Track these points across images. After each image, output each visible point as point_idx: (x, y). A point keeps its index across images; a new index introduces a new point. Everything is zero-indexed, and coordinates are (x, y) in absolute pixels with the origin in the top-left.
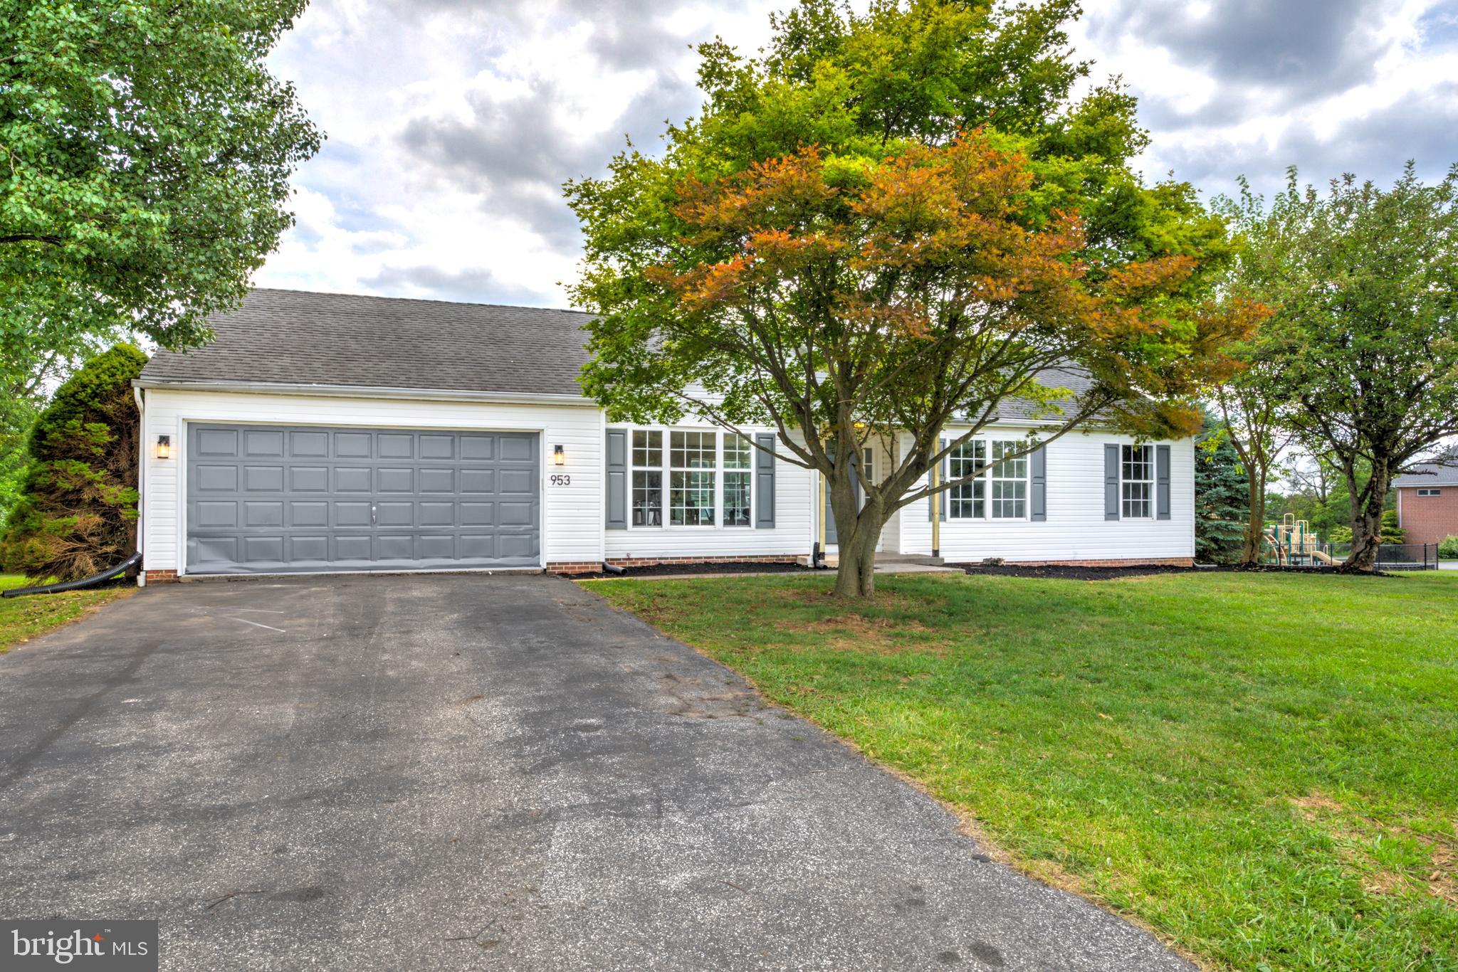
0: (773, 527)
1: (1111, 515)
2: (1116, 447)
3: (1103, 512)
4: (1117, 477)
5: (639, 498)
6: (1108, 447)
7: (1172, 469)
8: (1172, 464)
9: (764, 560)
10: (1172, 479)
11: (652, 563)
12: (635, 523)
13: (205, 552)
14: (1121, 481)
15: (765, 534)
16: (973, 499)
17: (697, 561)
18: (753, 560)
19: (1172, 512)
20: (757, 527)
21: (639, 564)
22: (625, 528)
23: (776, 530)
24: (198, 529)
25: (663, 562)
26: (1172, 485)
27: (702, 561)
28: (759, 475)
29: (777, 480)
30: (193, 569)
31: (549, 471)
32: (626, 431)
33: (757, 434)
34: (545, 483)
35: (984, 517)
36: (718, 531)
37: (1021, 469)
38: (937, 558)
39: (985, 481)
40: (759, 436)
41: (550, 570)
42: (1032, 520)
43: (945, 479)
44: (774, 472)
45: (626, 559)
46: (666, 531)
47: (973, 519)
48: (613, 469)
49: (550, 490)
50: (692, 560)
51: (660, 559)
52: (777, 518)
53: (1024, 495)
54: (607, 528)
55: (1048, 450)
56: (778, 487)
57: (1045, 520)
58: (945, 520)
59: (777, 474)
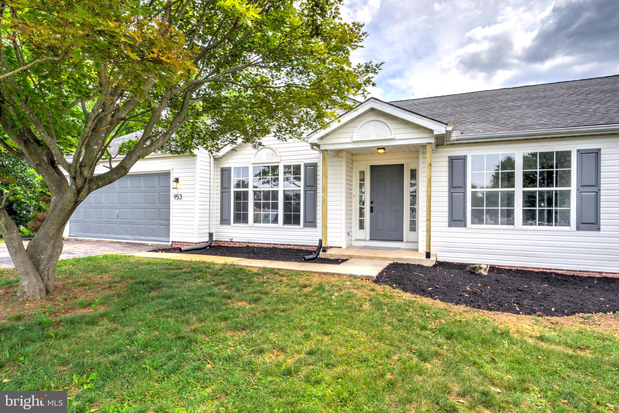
0: (315, 227)
5: (237, 207)
12: (235, 221)
13: (74, 228)
15: (309, 231)
16: (500, 208)
17: (269, 246)
18: (303, 248)
20: (304, 226)
21: (237, 245)
22: (229, 224)
23: (318, 229)
25: (250, 245)
27: (271, 246)
28: (305, 191)
29: (318, 195)
30: (71, 235)
31: (173, 192)
32: (230, 168)
33: (305, 164)
34: (172, 198)
35: (513, 224)
36: (280, 228)
37: (565, 179)
38: (428, 260)
39: (514, 191)
40: (306, 165)
41: (174, 246)
42: (578, 229)
43: (466, 190)
44: (316, 189)
45: (231, 242)
46: (250, 226)
47: (499, 226)
48: (224, 190)
49: (173, 202)
50: (266, 245)
51: (248, 243)
52: (318, 221)
53: (567, 204)
54: (221, 224)
55: (603, 157)
56: (318, 199)
57: (598, 229)
58: (465, 226)
59: (318, 190)
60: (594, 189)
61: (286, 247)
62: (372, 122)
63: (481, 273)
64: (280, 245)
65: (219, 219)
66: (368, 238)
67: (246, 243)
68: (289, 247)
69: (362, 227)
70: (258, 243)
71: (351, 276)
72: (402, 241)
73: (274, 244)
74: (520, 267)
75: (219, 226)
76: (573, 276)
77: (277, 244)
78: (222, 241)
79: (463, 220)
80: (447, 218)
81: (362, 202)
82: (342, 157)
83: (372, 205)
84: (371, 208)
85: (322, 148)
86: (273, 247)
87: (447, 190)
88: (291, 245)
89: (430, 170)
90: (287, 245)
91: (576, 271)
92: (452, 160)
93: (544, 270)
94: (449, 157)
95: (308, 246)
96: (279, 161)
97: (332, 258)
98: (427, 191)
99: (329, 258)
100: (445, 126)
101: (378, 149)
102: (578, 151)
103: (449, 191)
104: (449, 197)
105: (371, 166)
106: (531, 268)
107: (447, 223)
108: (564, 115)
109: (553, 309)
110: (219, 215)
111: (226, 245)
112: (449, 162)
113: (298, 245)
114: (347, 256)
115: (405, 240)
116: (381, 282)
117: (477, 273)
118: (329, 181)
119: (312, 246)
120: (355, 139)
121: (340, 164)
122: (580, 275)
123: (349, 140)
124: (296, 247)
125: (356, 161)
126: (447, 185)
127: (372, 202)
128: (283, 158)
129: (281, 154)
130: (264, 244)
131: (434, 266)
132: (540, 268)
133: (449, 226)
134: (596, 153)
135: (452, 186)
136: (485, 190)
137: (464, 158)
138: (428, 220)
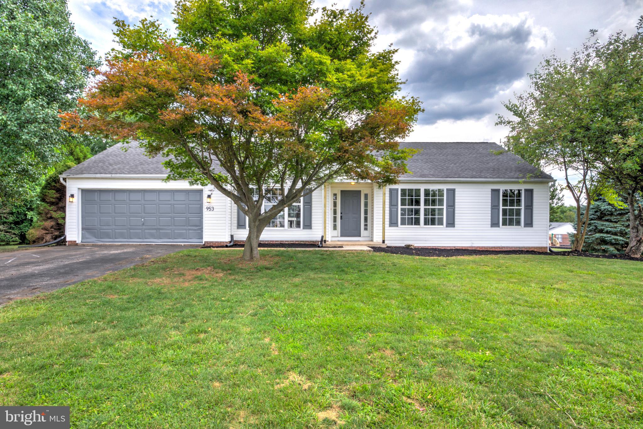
0: (311, 228)
1: (494, 224)
2: (498, 191)
3: (490, 223)
4: (499, 206)
6: (493, 190)
7: (534, 201)
8: (534, 198)
9: (307, 243)
10: (534, 207)
13: (87, 235)
14: (501, 207)
15: (308, 231)
16: (413, 216)
17: (277, 242)
18: (302, 243)
19: (534, 223)
23: (314, 230)
24: (85, 227)
26: (534, 209)
28: (304, 206)
29: (313, 208)
30: (84, 241)
31: (205, 205)
34: (205, 210)
35: (420, 225)
36: (286, 230)
37: (441, 202)
38: (384, 244)
39: (420, 208)
41: (206, 245)
42: (447, 227)
43: (398, 207)
47: (414, 226)
49: (206, 213)
50: (274, 242)
52: (313, 225)
53: (442, 214)
54: (238, 228)
55: (456, 193)
56: (313, 211)
57: (454, 227)
58: (398, 226)
59: (313, 205)
60: (453, 208)
61: (290, 242)
63: (412, 248)
65: (236, 225)
66: (339, 235)
69: (335, 228)
72: (360, 236)
73: (280, 241)
74: (423, 246)
75: (236, 230)
77: (283, 241)
78: (238, 241)
79: (396, 222)
80: (389, 222)
81: (335, 212)
83: (342, 215)
84: (341, 217)
89: (385, 196)
92: (391, 190)
95: (305, 241)
98: (383, 208)
102: (447, 189)
103: (390, 207)
104: (389, 210)
105: (342, 191)
106: (427, 247)
110: (236, 222)
112: (390, 192)
113: (298, 241)
114: (340, 244)
115: (362, 236)
119: (309, 241)
126: (389, 204)
127: (341, 213)
131: (387, 247)
132: (431, 247)
133: (390, 226)
134: (454, 191)
135: (391, 205)
136: (407, 207)
137: (397, 190)
138: (384, 223)
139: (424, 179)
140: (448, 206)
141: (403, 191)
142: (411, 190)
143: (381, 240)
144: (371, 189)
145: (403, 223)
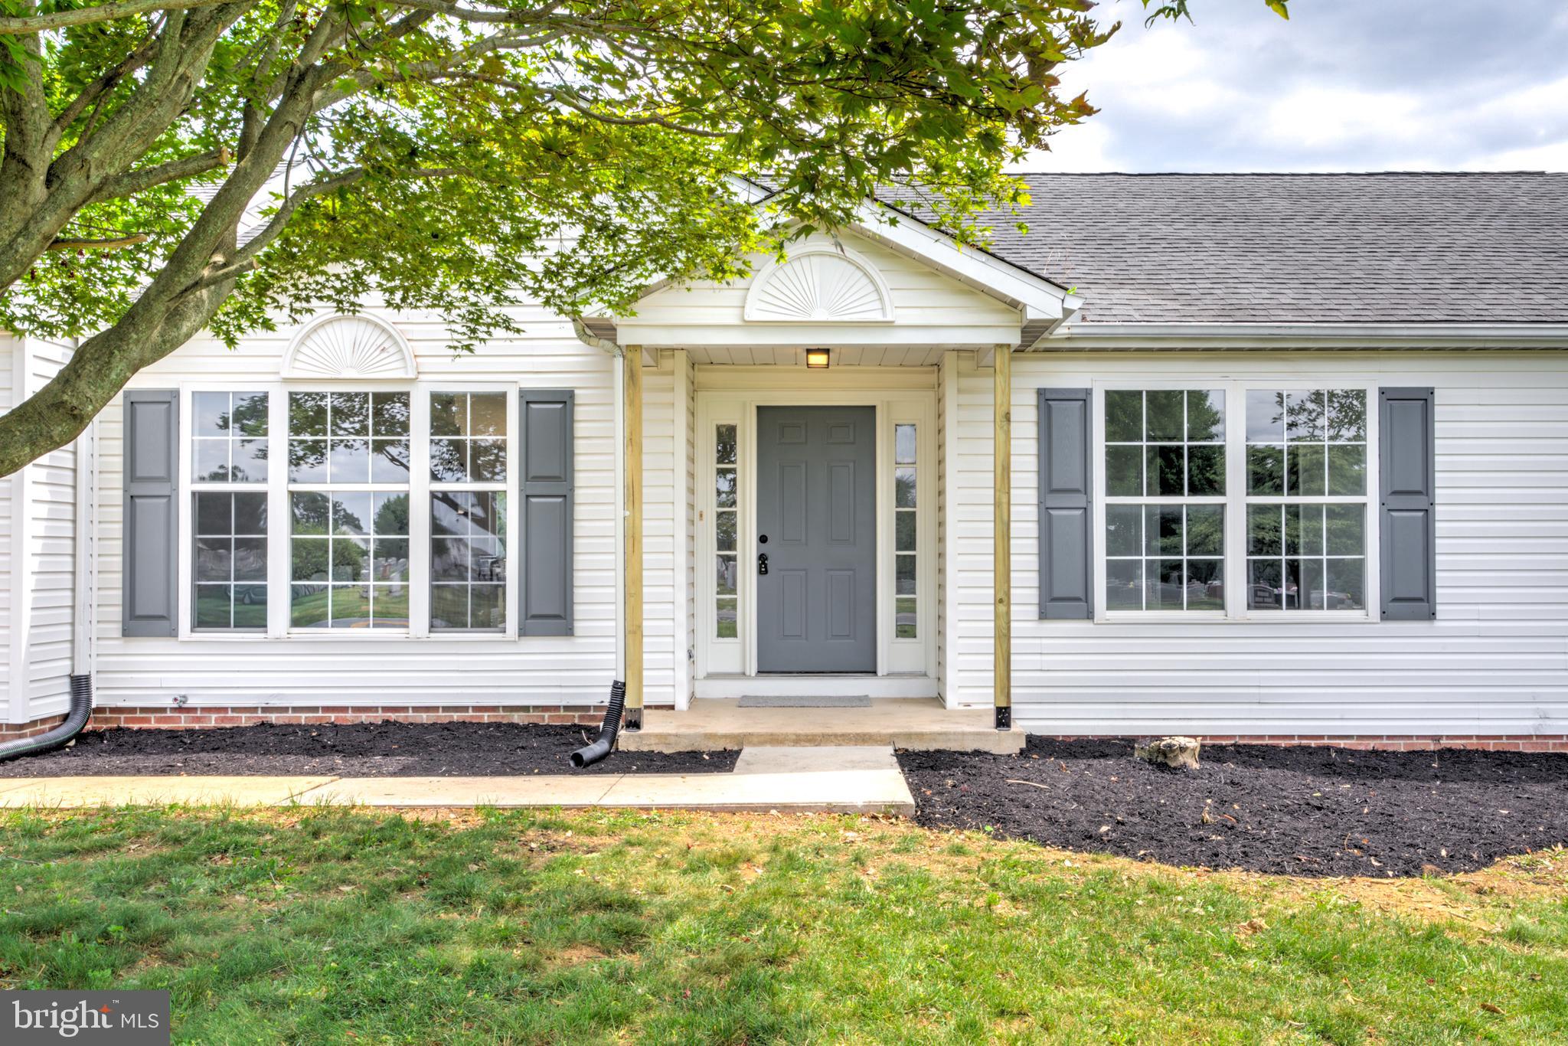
0: (568, 631)
9: (547, 719)
11: (245, 720)
12: (201, 621)
15: (544, 650)
16: (1185, 557)
17: (364, 718)
18: (517, 718)
20: (523, 632)
21: (212, 722)
22: (173, 633)
23: (578, 642)
25: (273, 718)
27: (378, 718)
28: (526, 498)
29: (580, 512)
32: (175, 394)
33: (523, 393)
35: (1222, 607)
36: (418, 641)
37: (1348, 470)
38: (1003, 732)
39: (1223, 506)
40: (528, 399)
42: (1385, 616)
43: (1090, 502)
44: (572, 490)
45: (180, 709)
46: (278, 641)
47: (1185, 614)
48: (138, 489)
50: (350, 715)
51: (265, 710)
52: (579, 611)
53: (1358, 542)
54: (127, 633)
55: (1439, 412)
56: (581, 528)
57: (1432, 616)
58: (1089, 615)
59: (580, 495)
60: (1420, 502)
62: (815, 260)
63: (1184, 765)
64: (416, 709)
65: (117, 612)
66: (752, 668)
67: (254, 709)
68: (456, 716)
69: (727, 628)
70: (315, 709)
71: (830, 809)
72: (875, 673)
73: (386, 709)
74: (1242, 737)
75: (118, 645)
76: (1375, 752)
77: (405, 709)
78: (133, 710)
79: (1081, 594)
80: (1035, 592)
81: (726, 534)
82: (672, 373)
83: (766, 548)
84: (762, 559)
85: (624, 338)
86: (387, 722)
87: (1035, 501)
88: (465, 709)
89: (1008, 433)
90: (446, 709)
91: (1380, 737)
92: (1047, 400)
93: (1304, 742)
94: (1041, 392)
95: (536, 708)
96: (412, 376)
97: (667, 751)
98: (997, 504)
99: (657, 749)
100: (1061, 294)
101: (809, 351)
102: (1382, 392)
103: (1040, 503)
104: (1039, 522)
105: (760, 409)
106: (1272, 737)
107: (1035, 609)
108: (1333, 283)
109: (1444, 853)
110: (117, 595)
111: (153, 725)
112: (1038, 407)
113: (494, 709)
114: (725, 736)
115: (881, 669)
116: (942, 820)
117: (1173, 764)
118: (647, 461)
119: (557, 708)
120: (753, 314)
121: (666, 397)
122: (1390, 749)
123: (731, 317)
124: (486, 718)
125: (708, 388)
126: (1035, 484)
127: (763, 539)
128: (426, 364)
129: (421, 348)
130: (344, 709)
131: (1022, 752)
132: (1292, 737)
133: (1043, 616)
134: (1424, 399)
135: (1048, 487)
136: (1145, 500)
137: (1084, 398)
138: (1003, 600)
139: (1248, 329)
140: (1392, 493)
141: (1120, 405)
142: (1164, 403)
143: (986, 701)
144: (931, 396)
145: (1120, 597)
